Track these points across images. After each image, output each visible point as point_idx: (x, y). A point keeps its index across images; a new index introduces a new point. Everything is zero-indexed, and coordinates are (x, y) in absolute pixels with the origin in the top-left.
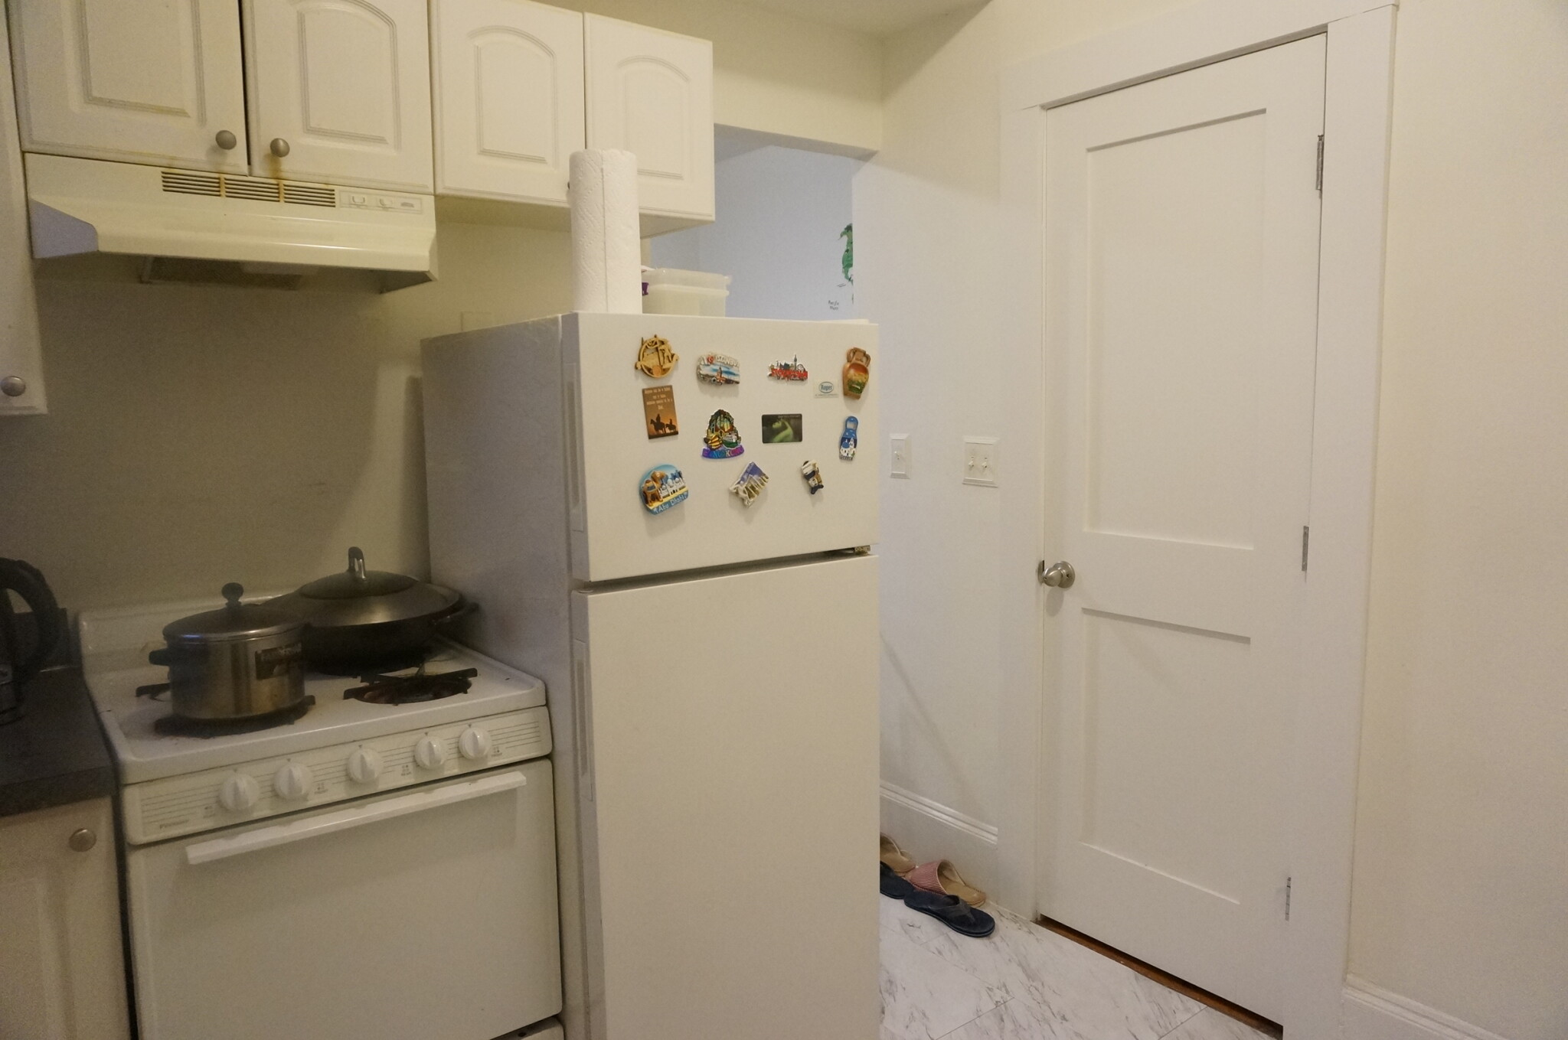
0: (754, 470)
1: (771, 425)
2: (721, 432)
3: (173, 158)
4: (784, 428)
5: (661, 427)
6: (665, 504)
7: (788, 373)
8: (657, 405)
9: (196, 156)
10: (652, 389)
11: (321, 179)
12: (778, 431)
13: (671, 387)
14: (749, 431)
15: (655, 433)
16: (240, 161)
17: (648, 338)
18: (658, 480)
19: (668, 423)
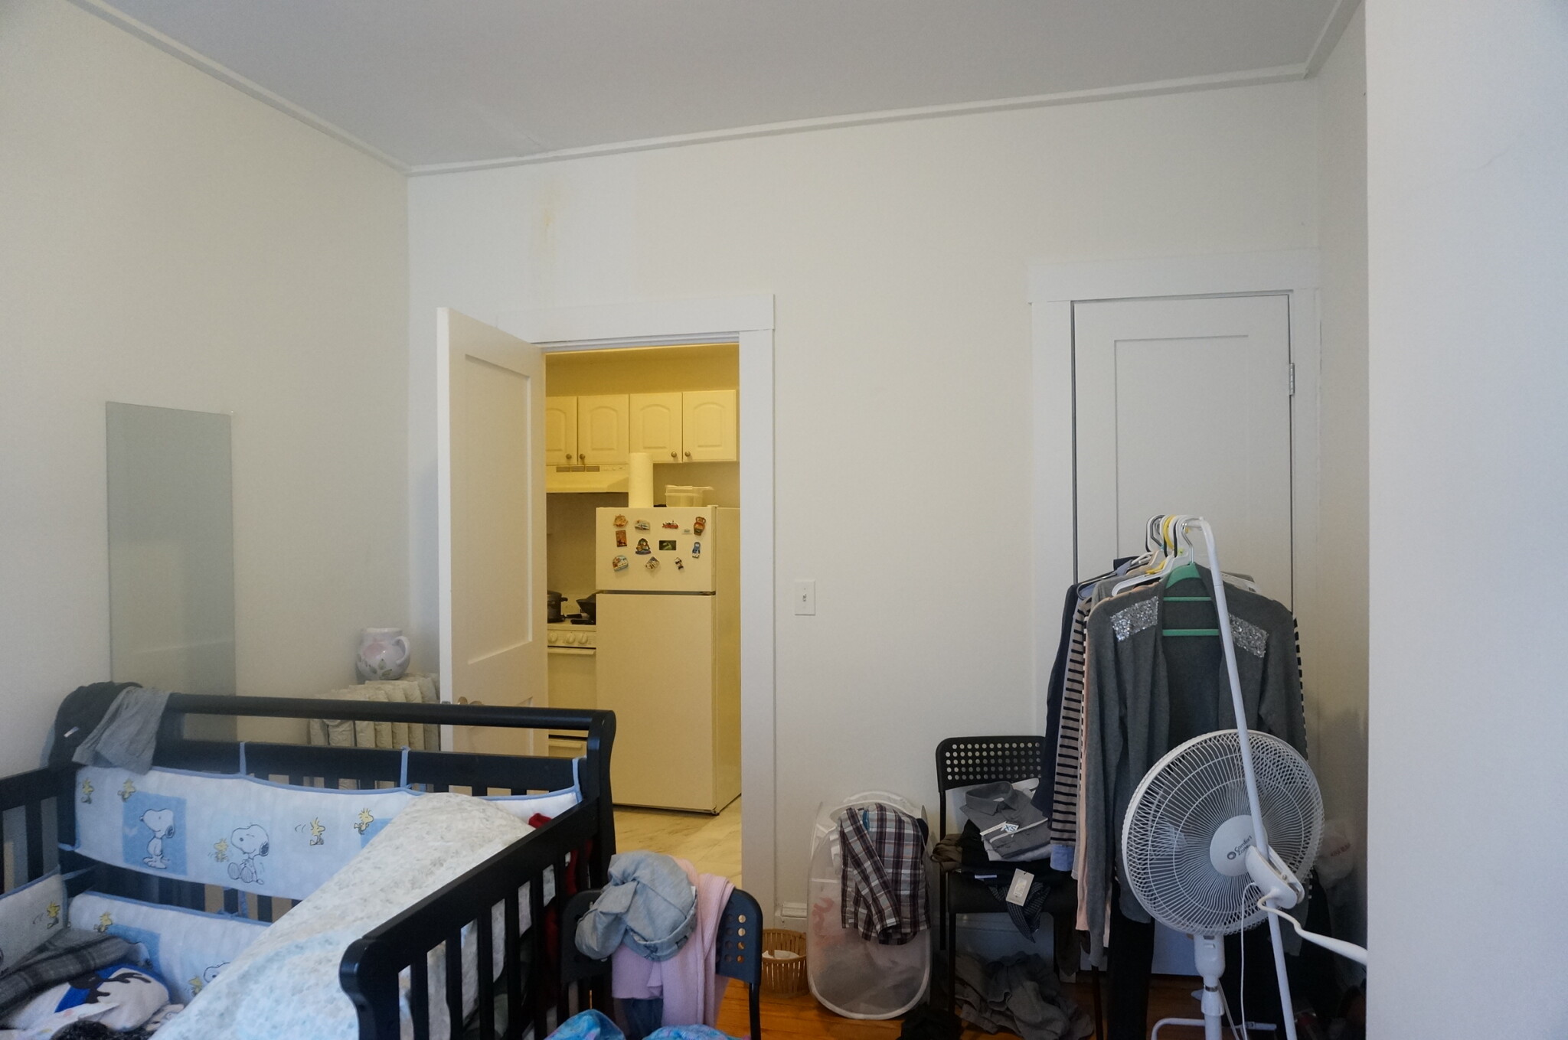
0: (653, 559)
1: (662, 544)
2: (642, 546)
4: (668, 545)
5: (621, 543)
6: (618, 568)
7: (669, 526)
8: (619, 536)
9: (563, 462)
10: (619, 531)
11: (594, 464)
12: (666, 546)
13: (625, 531)
14: (654, 546)
15: (619, 545)
16: (574, 461)
17: (618, 515)
18: (619, 560)
19: (623, 542)
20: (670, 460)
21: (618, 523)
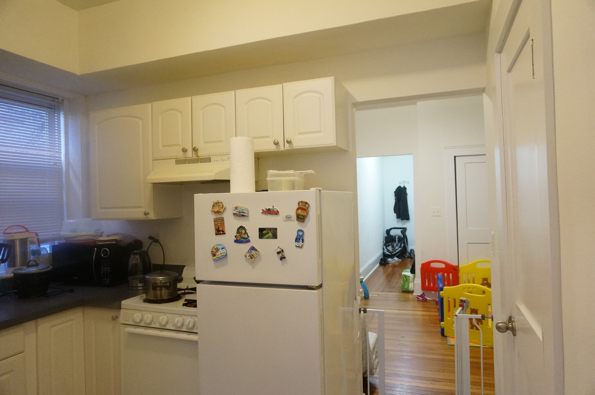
0: (253, 248)
1: (262, 232)
2: (241, 234)
3: (177, 156)
4: (268, 233)
5: (220, 231)
6: (217, 258)
7: (269, 212)
8: (218, 224)
10: (216, 218)
11: (208, 155)
12: (265, 234)
13: (223, 218)
14: (253, 234)
15: (217, 233)
16: (190, 154)
17: (216, 201)
18: (217, 250)
19: (222, 230)
20: (272, 148)
21: (216, 209)
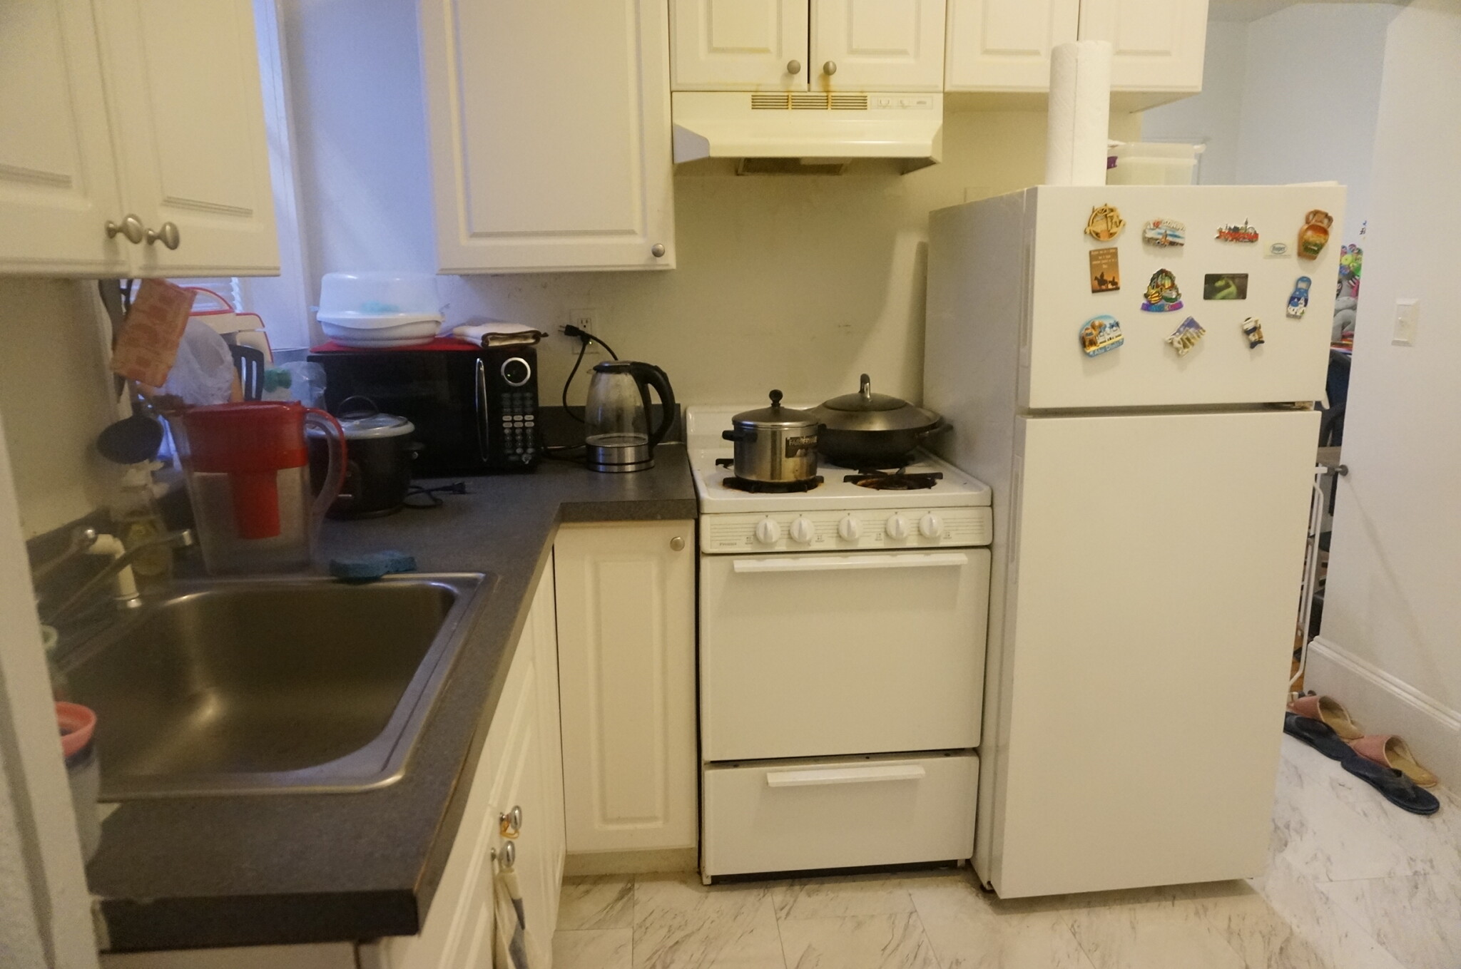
0: (1191, 323)
1: (1214, 283)
2: (1161, 289)
3: (759, 85)
4: (1227, 286)
5: (1104, 283)
6: (1101, 349)
7: (1236, 235)
8: (1101, 264)
9: (773, 82)
10: (1099, 250)
11: (860, 89)
12: (1221, 289)
13: (1116, 249)
14: (1190, 287)
15: (1098, 288)
16: (802, 82)
17: (1099, 206)
18: (1097, 328)
19: (1111, 279)
21: (1098, 227)
